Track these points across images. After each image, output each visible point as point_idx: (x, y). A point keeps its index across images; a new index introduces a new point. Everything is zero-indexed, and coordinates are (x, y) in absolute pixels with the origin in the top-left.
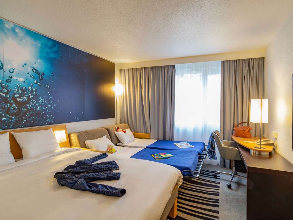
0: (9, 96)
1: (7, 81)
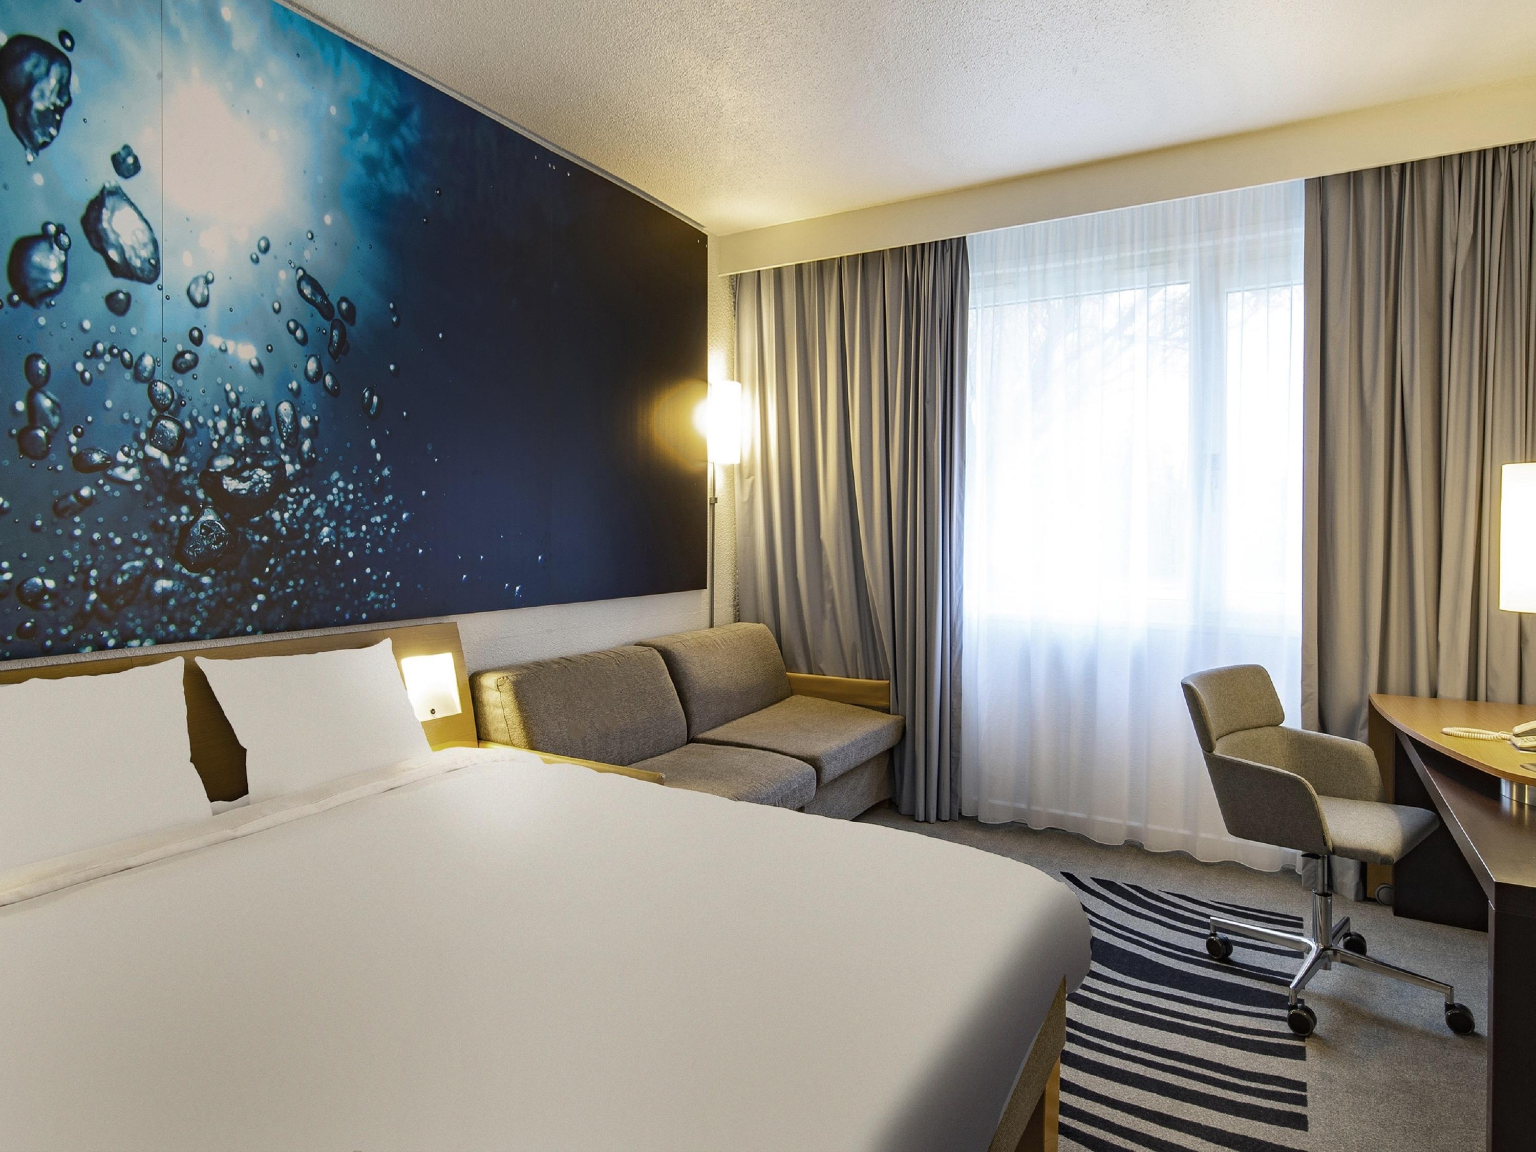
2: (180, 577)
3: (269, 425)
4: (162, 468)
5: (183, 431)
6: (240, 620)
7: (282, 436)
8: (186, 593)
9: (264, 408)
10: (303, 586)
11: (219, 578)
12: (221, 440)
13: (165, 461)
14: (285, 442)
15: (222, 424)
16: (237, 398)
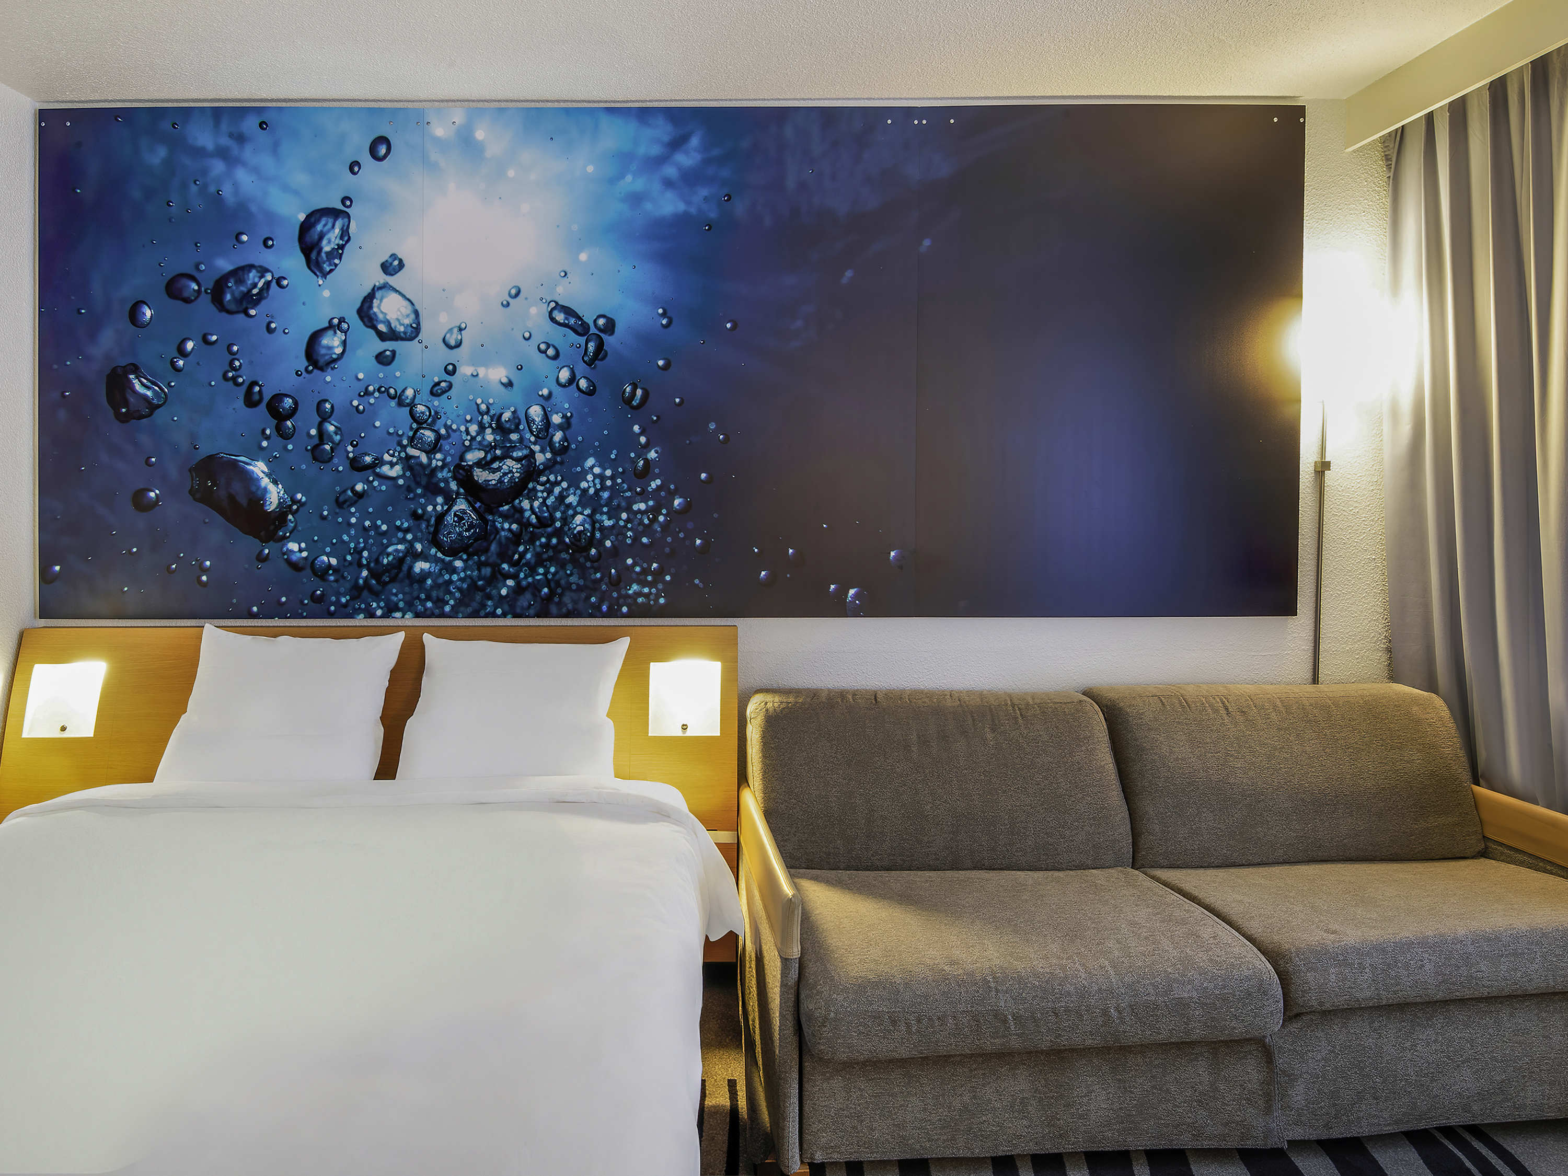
0: (443, 460)
1: (436, 391)
2: (437, 560)
3: (519, 424)
4: (421, 464)
5: (439, 437)
6: (490, 603)
7: (532, 432)
8: (440, 574)
9: (514, 412)
10: (554, 574)
11: (470, 562)
12: (473, 439)
13: (424, 459)
14: (537, 437)
15: (473, 428)
16: (488, 408)
